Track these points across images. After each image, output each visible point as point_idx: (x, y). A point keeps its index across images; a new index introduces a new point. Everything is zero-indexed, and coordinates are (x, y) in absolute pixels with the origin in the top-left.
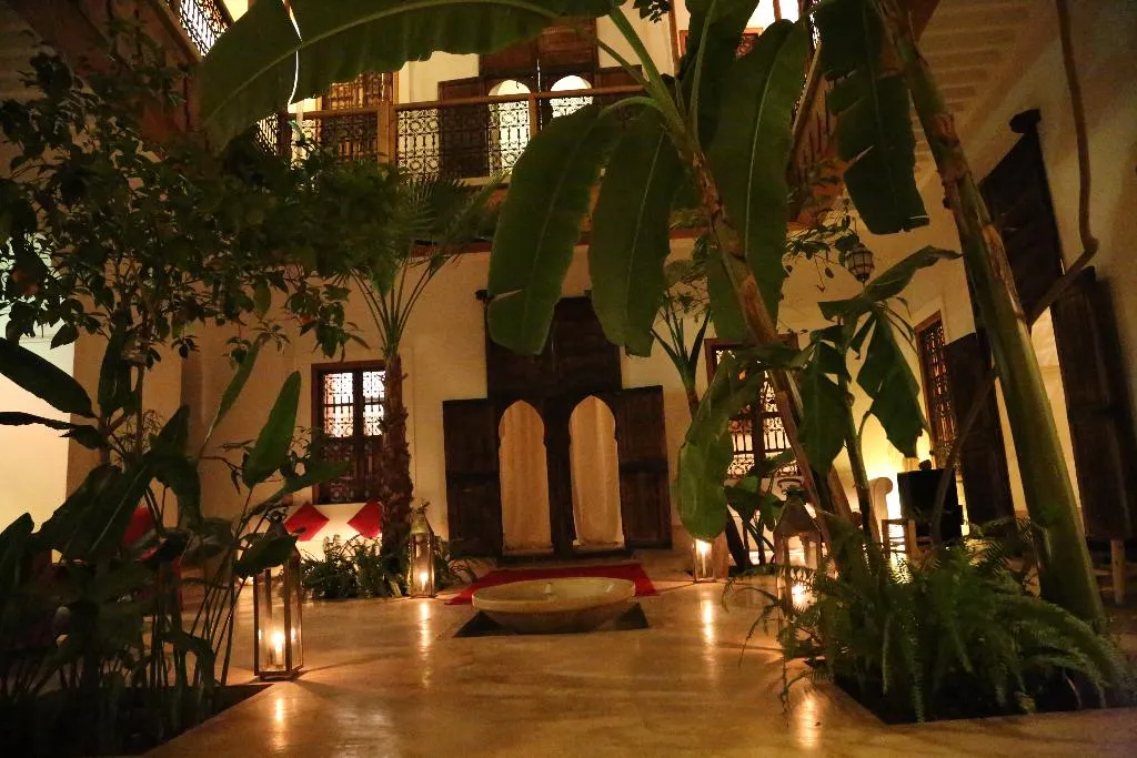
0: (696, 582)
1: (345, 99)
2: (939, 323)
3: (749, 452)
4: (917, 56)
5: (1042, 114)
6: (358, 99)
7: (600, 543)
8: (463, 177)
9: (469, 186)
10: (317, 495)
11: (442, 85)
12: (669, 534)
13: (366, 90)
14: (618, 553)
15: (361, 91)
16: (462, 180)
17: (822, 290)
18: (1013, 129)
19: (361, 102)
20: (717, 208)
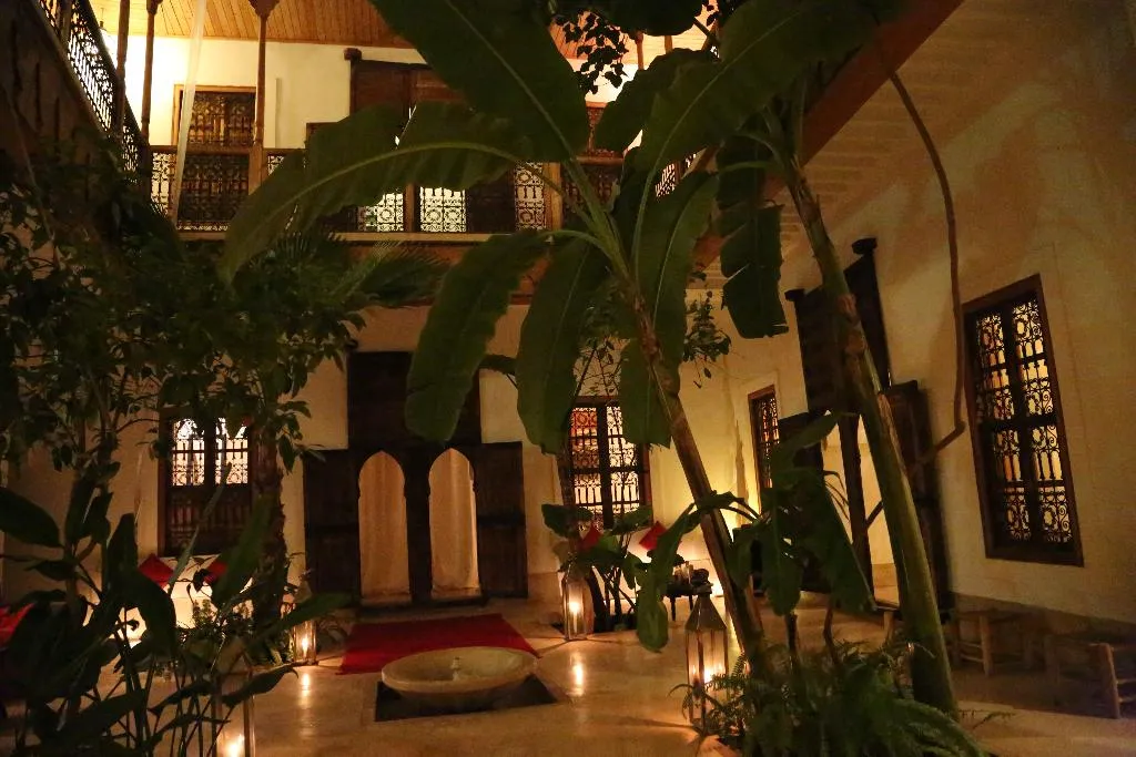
0: (568, 640)
1: (205, 128)
2: (773, 395)
3: (598, 504)
4: (827, 239)
5: (879, 243)
6: (219, 131)
7: (453, 589)
8: (341, 231)
9: (345, 241)
10: (163, 546)
11: (311, 127)
12: (525, 586)
13: (227, 122)
14: (472, 602)
15: (222, 122)
16: (337, 235)
17: (700, 387)
18: (855, 252)
19: (222, 134)
20: (655, 349)
